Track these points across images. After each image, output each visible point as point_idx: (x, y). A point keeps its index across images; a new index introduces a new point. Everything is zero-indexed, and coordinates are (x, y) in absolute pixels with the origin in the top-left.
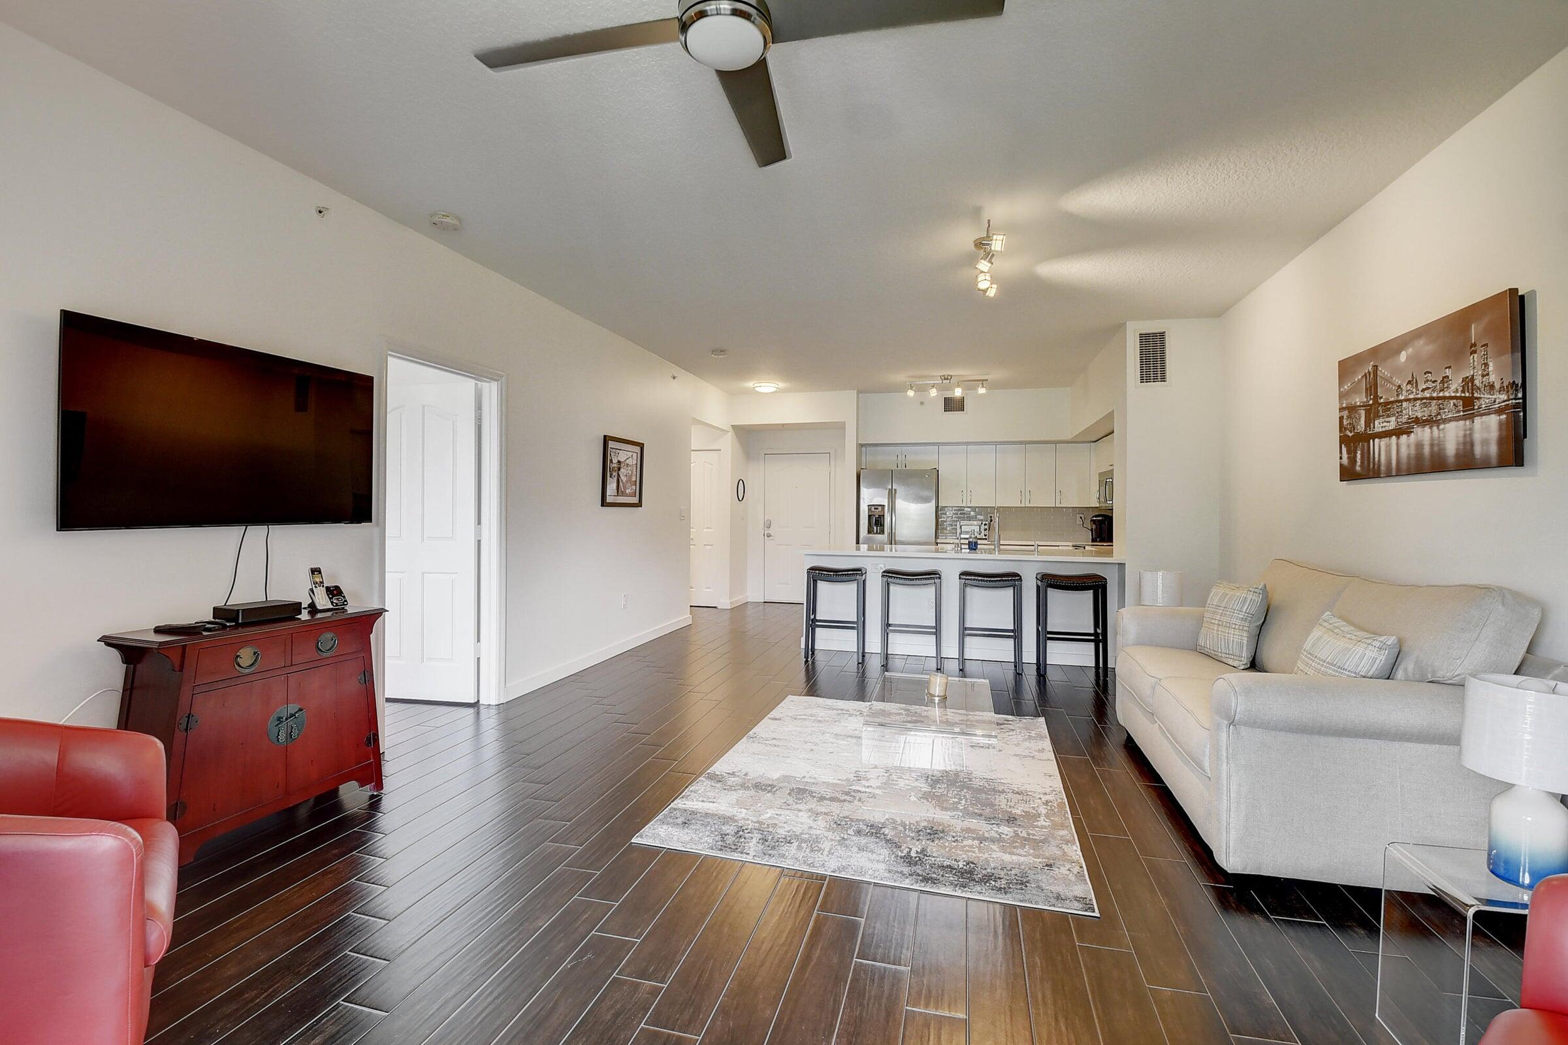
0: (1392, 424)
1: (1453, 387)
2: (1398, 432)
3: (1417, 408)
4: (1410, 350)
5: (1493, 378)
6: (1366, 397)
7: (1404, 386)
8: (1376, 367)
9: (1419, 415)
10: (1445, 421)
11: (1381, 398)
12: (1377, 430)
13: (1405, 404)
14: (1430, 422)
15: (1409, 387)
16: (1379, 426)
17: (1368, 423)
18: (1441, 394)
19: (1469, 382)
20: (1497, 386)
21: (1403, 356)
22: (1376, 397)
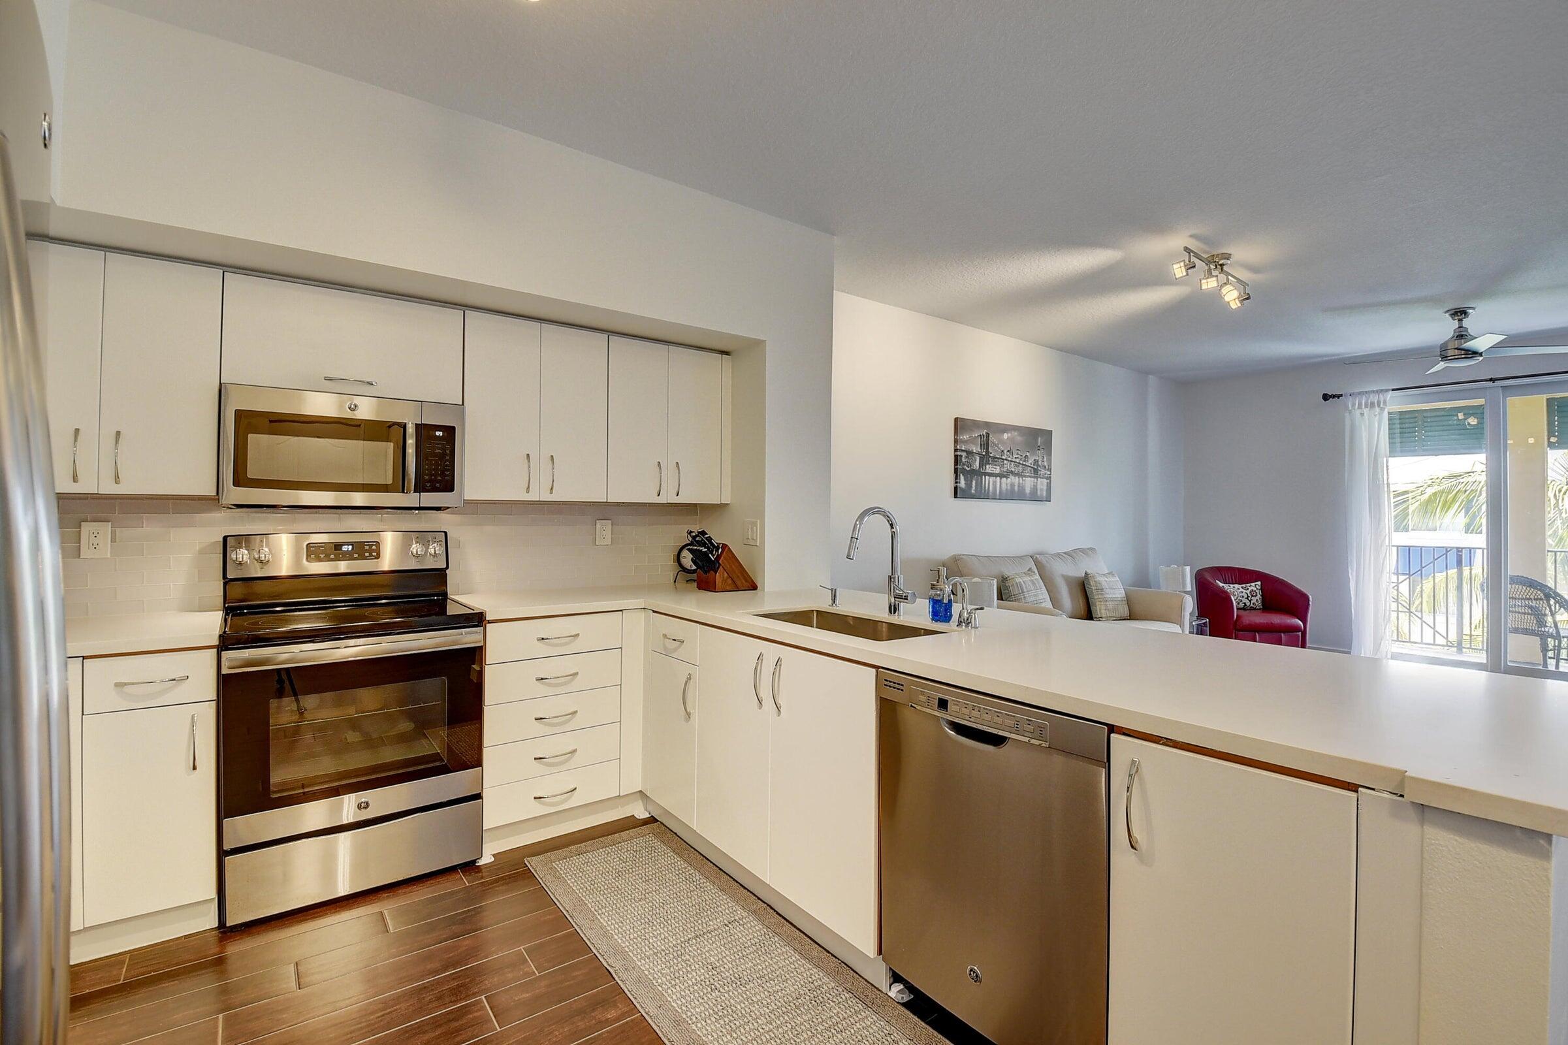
0: (997, 470)
1: (1030, 462)
2: (1001, 476)
3: (1012, 466)
4: (1009, 435)
5: (1045, 464)
6: (981, 449)
7: (1005, 452)
8: (988, 435)
9: (1013, 470)
10: (1025, 476)
11: (991, 453)
12: (987, 471)
13: (1005, 462)
14: (1018, 475)
15: (1008, 453)
16: (989, 469)
17: (981, 465)
18: (1024, 463)
19: (1036, 462)
20: (1047, 467)
21: (1005, 436)
22: (987, 452)
